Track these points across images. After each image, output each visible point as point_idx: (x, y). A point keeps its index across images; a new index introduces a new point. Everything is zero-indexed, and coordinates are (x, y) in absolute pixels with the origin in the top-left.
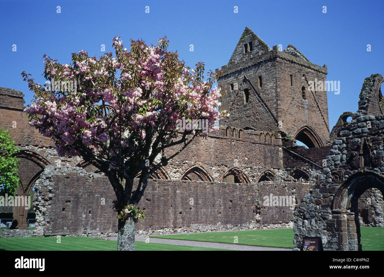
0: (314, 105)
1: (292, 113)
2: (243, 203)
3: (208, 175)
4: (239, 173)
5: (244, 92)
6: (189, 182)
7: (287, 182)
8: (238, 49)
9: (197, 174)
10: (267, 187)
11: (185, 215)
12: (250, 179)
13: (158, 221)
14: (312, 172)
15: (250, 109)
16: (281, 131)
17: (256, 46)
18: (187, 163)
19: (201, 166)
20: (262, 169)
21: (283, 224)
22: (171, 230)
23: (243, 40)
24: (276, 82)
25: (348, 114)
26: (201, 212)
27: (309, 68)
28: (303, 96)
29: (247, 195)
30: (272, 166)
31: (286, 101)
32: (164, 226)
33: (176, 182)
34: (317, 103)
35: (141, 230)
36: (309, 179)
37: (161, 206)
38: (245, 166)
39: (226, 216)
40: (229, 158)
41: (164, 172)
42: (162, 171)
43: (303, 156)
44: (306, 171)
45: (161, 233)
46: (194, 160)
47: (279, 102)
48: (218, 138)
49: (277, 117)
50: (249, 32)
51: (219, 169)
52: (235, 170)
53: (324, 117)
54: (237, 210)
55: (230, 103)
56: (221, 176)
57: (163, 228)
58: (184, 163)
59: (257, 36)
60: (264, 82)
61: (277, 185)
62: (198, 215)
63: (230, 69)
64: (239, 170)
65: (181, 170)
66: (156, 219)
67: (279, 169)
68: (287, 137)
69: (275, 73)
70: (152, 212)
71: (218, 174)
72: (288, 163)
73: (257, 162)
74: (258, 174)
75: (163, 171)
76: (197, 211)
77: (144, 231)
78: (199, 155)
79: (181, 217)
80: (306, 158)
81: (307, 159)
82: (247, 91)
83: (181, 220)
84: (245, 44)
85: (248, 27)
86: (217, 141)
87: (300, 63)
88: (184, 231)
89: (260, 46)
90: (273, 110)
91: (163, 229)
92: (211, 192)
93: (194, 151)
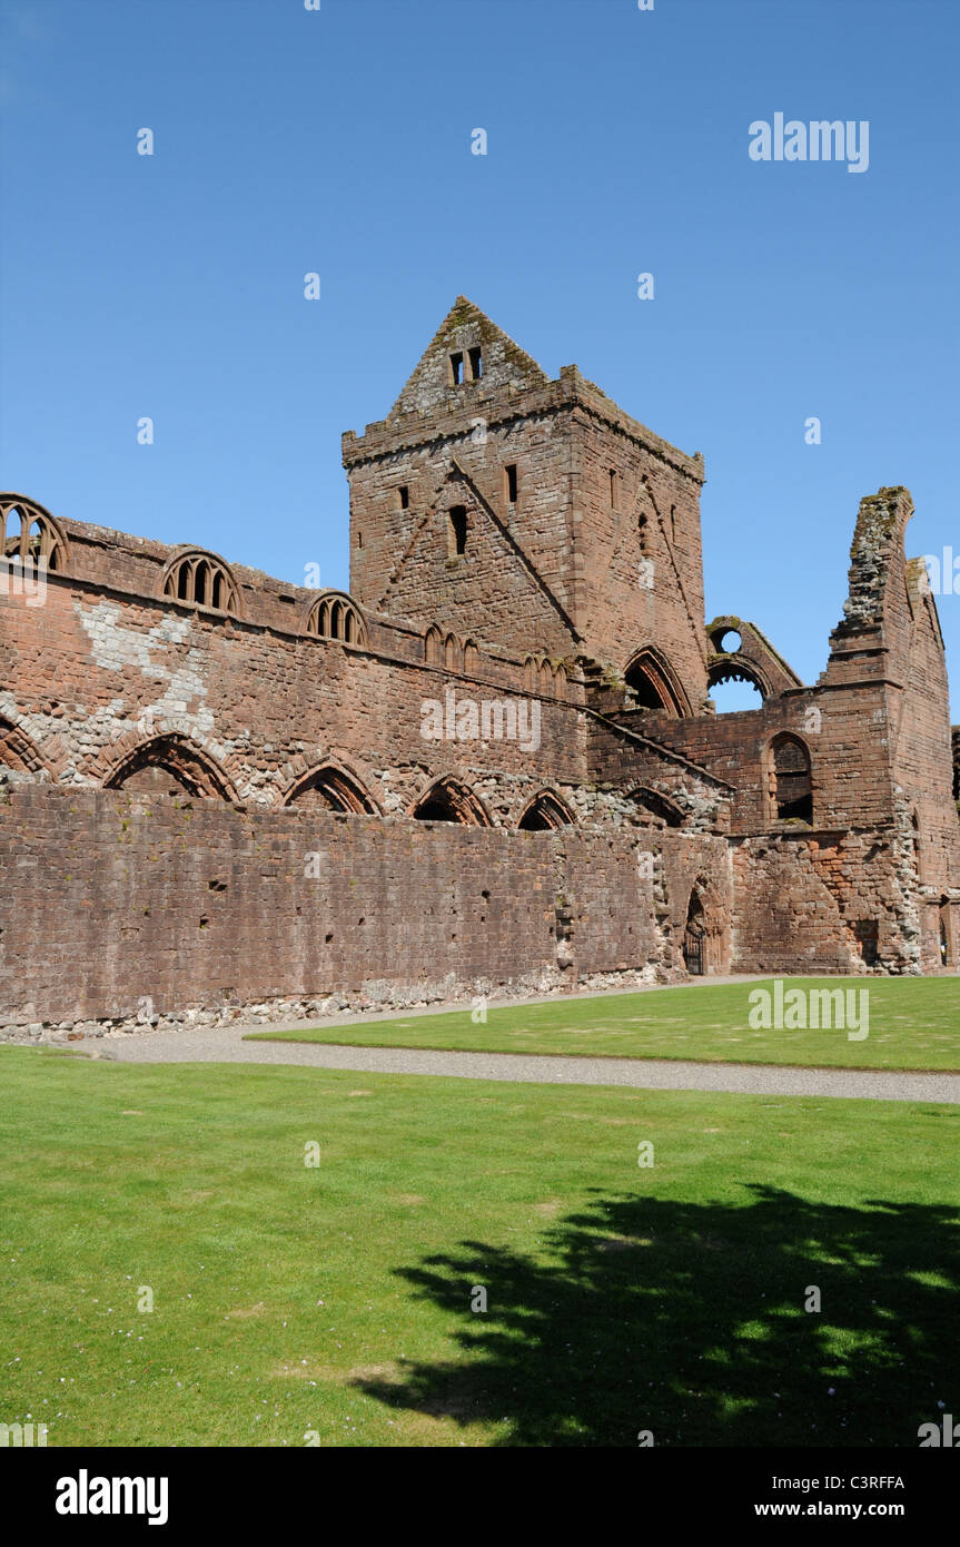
0: (670, 580)
1: (613, 600)
2: (520, 901)
3: (368, 798)
4: (463, 795)
5: (448, 518)
6: (357, 821)
7: (640, 828)
8: (426, 370)
9: (331, 794)
10: (589, 846)
11: (344, 948)
12: (496, 817)
13: (252, 971)
14: (692, 797)
15: (473, 576)
16: (584, 658)
17: (496, 365)
18: (300, 751)
19: (345, 766)
20: (530, 783)
21: (630, 972)
22: (297, 1006)
23: (446, 338)
24: (571, 489)
25: (729, 625)
26: (395, 934)
27: (660, 457)
28: (642, 546)
29: (533, 874)
30: (558, 777)
31: (597, 558)
32: (275, 991)
33: (313, 817)
34: (678, 576)
35: (193, 1008)
36: (687, 821)
37: (264, 911)
38: (480, 770)
39: (472, 947)
40: (434, 742)
41: (223, 780)
42: (215, 776)
43: (661, 743)
44: (667, 793)
45: (263, 1019)
46: (324, 741)
47: (578, 558)
48: (402, 665)
49: (572, 608)
50: (471, 315)
51: (402, 777)
52: (452, 784)
53: (695, 623)
54: (505, 926)
55: (395, 554)
56: (407, 806)
57: (269, 999)
58: (292, 752)
59: (499, 329)
60: (523, 488)
61: (614, 836)
62: (384, 948)
63: (399, 434)
64: (461, 784)
65: (281, 775)
66: (247, 962)
67: (575, 787)
68: (605, 679)
69: (564, 460)
70: (234, 935)
71: (399, 797)
72: (607, 767)
73: (517, 760)
74: (519, 803)
75: (218, 779)
76: (382, 931)
77: (203, 1009)
78: (340, 721)
79: (332, 955)
80: (672, 750)
81: (675, 753)
82: (459, 515)
83: (330, 966)
84: (452, 353)
85: (466, 298)
86: (396, 675)
87: (635, 435)
88: (342, 1009)
89: (509, 365)
90: (555, 586)
91: (272, 1002)
92: (426, 858)
93: (323, 709)
